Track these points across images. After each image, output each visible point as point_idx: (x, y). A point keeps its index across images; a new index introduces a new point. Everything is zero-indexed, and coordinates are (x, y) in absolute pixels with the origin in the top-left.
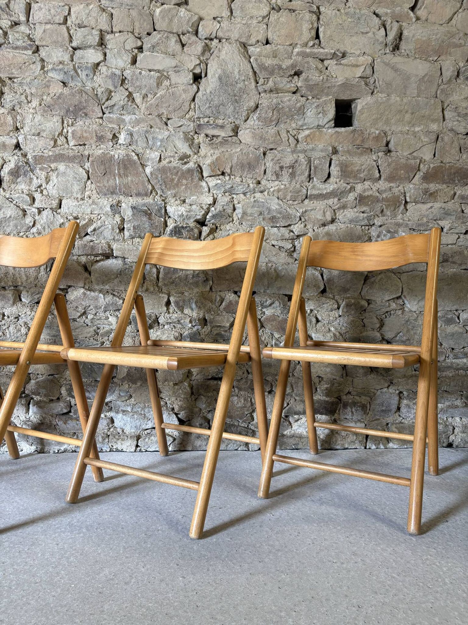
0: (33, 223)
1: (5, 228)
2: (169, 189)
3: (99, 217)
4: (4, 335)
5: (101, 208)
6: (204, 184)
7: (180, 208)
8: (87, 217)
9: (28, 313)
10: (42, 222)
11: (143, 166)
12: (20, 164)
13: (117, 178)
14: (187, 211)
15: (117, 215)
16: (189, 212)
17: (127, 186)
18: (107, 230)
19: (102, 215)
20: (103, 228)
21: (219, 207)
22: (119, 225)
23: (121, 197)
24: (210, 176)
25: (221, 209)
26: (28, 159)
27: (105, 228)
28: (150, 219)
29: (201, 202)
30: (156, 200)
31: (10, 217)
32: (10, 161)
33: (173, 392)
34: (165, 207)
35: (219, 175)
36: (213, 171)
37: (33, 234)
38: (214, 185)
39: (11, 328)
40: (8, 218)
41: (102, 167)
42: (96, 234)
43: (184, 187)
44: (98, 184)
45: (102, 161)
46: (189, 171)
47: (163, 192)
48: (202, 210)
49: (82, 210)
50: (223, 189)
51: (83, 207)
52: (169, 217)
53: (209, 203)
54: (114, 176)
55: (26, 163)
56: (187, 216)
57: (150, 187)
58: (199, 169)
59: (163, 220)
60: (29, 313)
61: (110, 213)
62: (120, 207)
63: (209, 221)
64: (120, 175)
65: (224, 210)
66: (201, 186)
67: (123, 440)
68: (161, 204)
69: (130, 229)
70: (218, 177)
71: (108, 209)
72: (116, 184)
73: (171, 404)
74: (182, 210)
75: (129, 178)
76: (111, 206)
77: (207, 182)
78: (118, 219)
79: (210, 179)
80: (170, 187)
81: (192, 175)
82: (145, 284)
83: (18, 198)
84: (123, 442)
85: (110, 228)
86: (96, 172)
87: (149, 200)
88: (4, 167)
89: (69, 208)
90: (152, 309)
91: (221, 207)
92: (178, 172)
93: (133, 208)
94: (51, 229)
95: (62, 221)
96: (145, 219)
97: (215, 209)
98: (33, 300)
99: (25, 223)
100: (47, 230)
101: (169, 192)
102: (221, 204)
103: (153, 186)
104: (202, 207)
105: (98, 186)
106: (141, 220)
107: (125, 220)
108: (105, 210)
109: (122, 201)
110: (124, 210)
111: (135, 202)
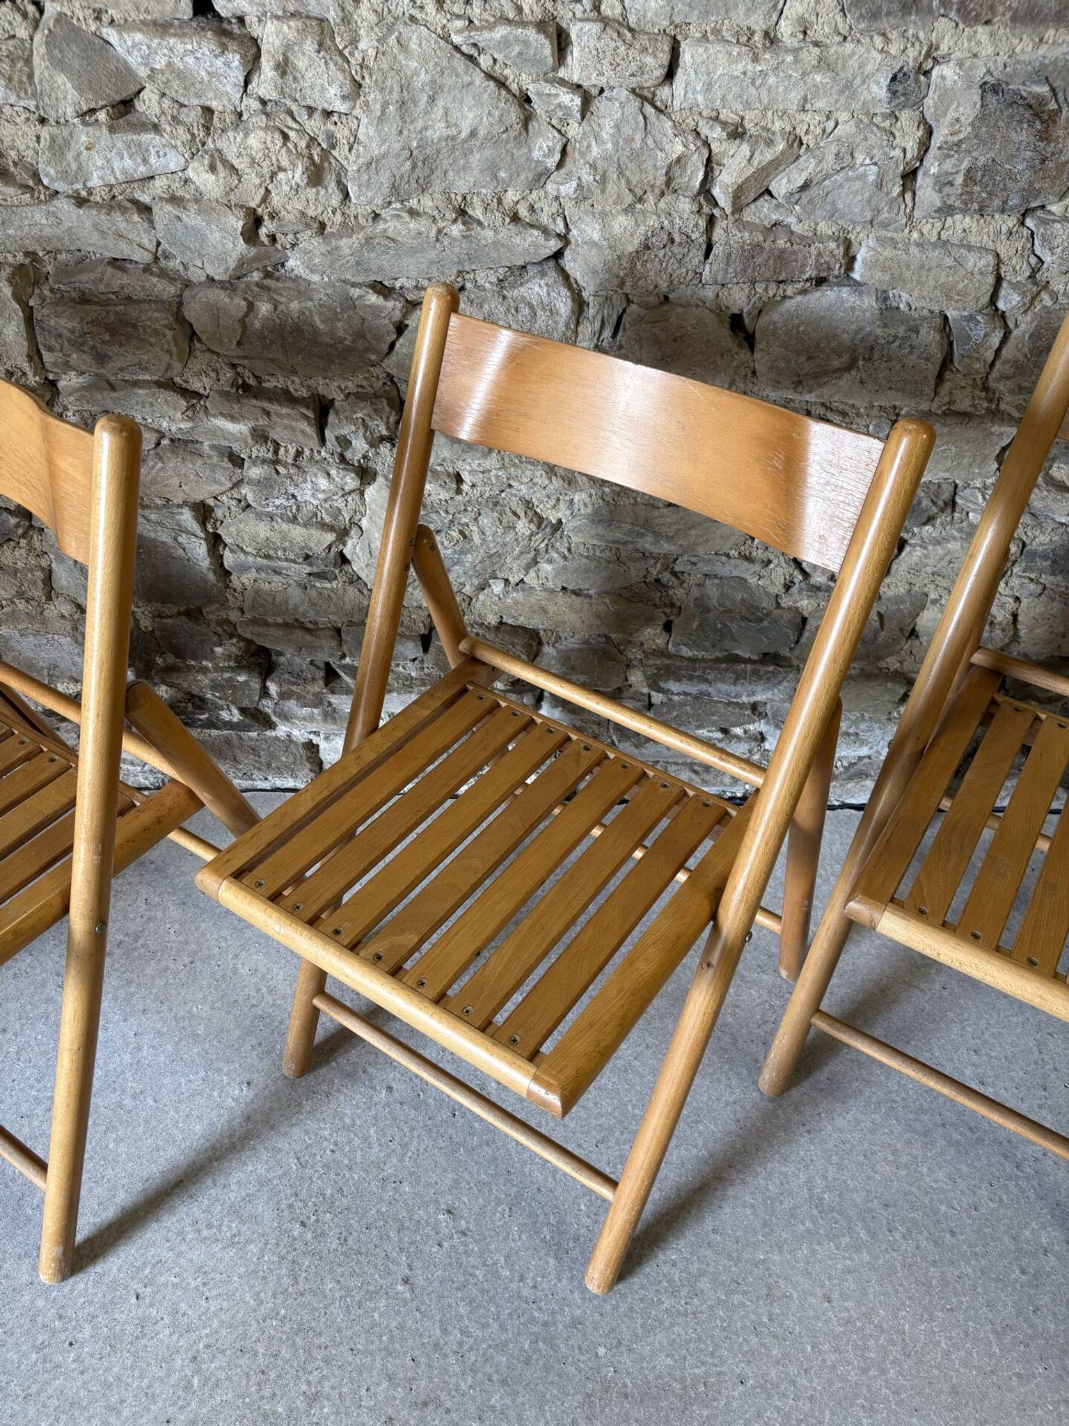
0: (558, 157)
1: (451, 173)
3: (831, 124)
4: (465, 537)
5: (848, 85)
8: (778, 126)
10: (595, 150)
15: (907, 118)
18: (856, 187)
19: (843, 118)
20: (839, 178)
22: (908, 163)
23: (943, 25)
27: (848, 179)
28: (1044, 136)
31: (473, 134)
37: (557, 198)
39: (485, 521)
40: (465, 141)
42: (804, 200)
49: (764, 92)
51: (772, 80)
61: (881, 111)
62: (928, 76)
69: (951, 184)
71: (879, 90)
76: (894, 79)
78: (907, 133)
83: (505, 43)
85: (871, 178)
89: (709, 87)
90: (948, 470)
93: (990, 89)
94: (628, 181)
95: (679, 149)
96: (1023, 136)
99: (529, 159)
100: (611, 187)
106: (1007, 140)
107: (936, 141)
108: (864, 96)
109: (944, 48)
110: (946, 96)
111: (1000, 60)
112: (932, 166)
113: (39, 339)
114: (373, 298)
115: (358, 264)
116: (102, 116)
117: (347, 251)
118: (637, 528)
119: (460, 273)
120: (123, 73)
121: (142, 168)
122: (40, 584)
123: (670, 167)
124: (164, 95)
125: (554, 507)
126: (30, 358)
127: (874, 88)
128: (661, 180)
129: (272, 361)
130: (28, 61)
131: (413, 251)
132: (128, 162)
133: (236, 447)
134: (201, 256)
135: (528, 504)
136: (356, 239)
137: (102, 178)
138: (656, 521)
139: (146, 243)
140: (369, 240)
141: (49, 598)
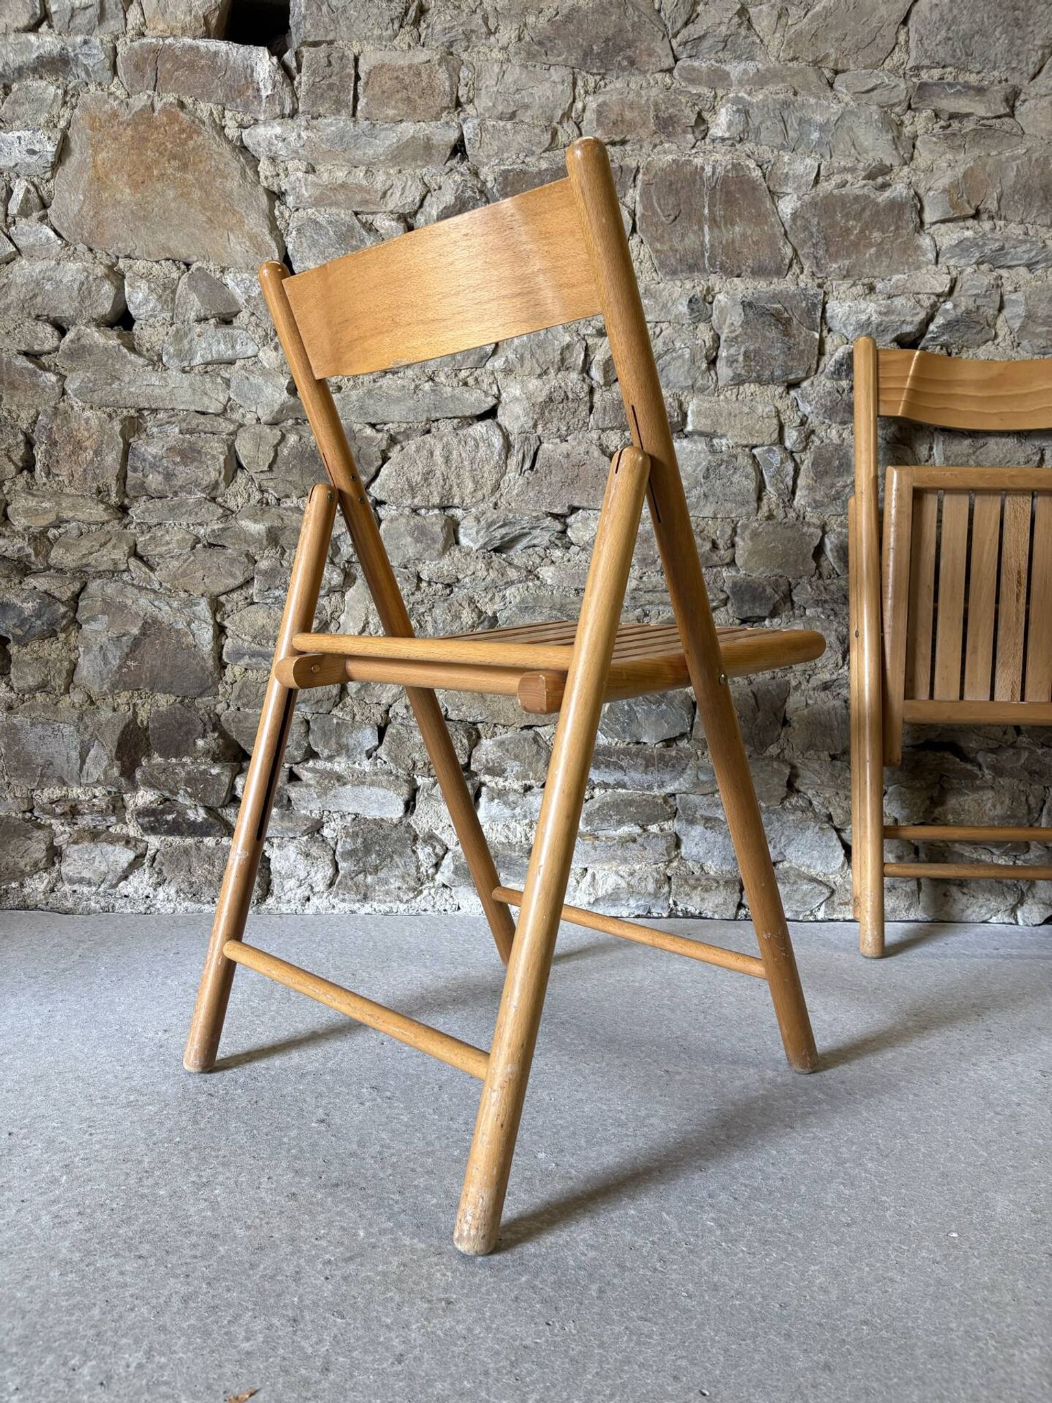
2: (834, 257)
3: (658, 330)
5: (664, 306)
6: (926, 242)
7: (863, 305)
9: (479, 574)
10: (516, 343)
11: (774, 195)
12: (467, 195)
13: (706, 228)
14: (880, 313)
15: (702, 325)
16: (885, 314)
17: (730, 249)
18: (679, 363)
19: (665, 326)
20: (667, 357)
21: (963, 301)
22: (708, 350)
23: (713, 277)
24: (943, 222)
25: (971, 306)
26: (484, 183)
27: (673, 359)
28: (786, 333)
29: (917, 289)
30: (802, 285)
32: (440, 188)
33: (832, 775)
34: (824, 303)
35: (965, 218)
36: (954, 206)
37: (493, 373)
38: (954, 243)
39: (437, 612)
41: (671, 200)
43: (873, 250)
44: (658, 246)
45: (671, 184)
46: (895, 206)
47: (817, 266)
48: (919, 309)
50: (978, 255)
52: (830, 330)
53: (939, 290)
54: (700, 223)
55: (481, 192)
56: (880, 324)
57: (789, 252)
58: (916, 201)
59: (817, 336)
60: (482, 573)
61: (686, 321)
62: (711, 303)
63: (933, 339)
64: (715, 221)
65: (978, 308)
66: (919, 247)
67: (707, 889)
68: (816, 295)
69: (736, 361)
70: (962, 224)
71: (683, 308)
72: (702, 244)
73: (823, 805)
74: (870, 309)
75: (737, 229)
76: (690, 301)
77: (933, 239)
78: (704, 334)
79: (943, 227)
80: (838, 251)
81: (900, 217)
82: (765, 501)
84: (706, 895)
85: (687, 356)
86: (654, 213)
87: (785, 284)
88: (426, 203)
90: (779, 567)
91: (971, 302)
92: (863, 209)
93: (747, 305)
95: (567, 339)
96: (773, 334)
97: (955, 306)
98: (491, 540)
100: (527, 364)
101: (835, 266)
102: (970, 293)
103: (795, 250)
104: (918, 302)
105: (657, 251)
106: (764, 337)
107: (723, 338)
108: (675, 311)
109: (717, 289)
110: (722, 310)
111: (750, 291)
112: (723, 353)
113: (130, 462)
114: (369, 431)
115: (361, 408)
116: (212, 321)
117: (354, 398)
118: (555, 612)
119: (428, 420)
120: (231, 300)
121: (230, 352)
122: (64, 674)
123: (563, 350)
124: (253, 314)
125: (491, 600)
126: (118, 479)
127: (680, 307)
128: (558, 358)
129: (290, 482)
130: (174, 292)
131: (398, 400)
132: (222, 346)
133: (252, 550)
134: (257, 404)
135: (471, 601)
136: (361, 391)
137: (202, 356)
138: (569, 607)
139: (221, 398)
140: (369, 391)
141: (67, 691)
